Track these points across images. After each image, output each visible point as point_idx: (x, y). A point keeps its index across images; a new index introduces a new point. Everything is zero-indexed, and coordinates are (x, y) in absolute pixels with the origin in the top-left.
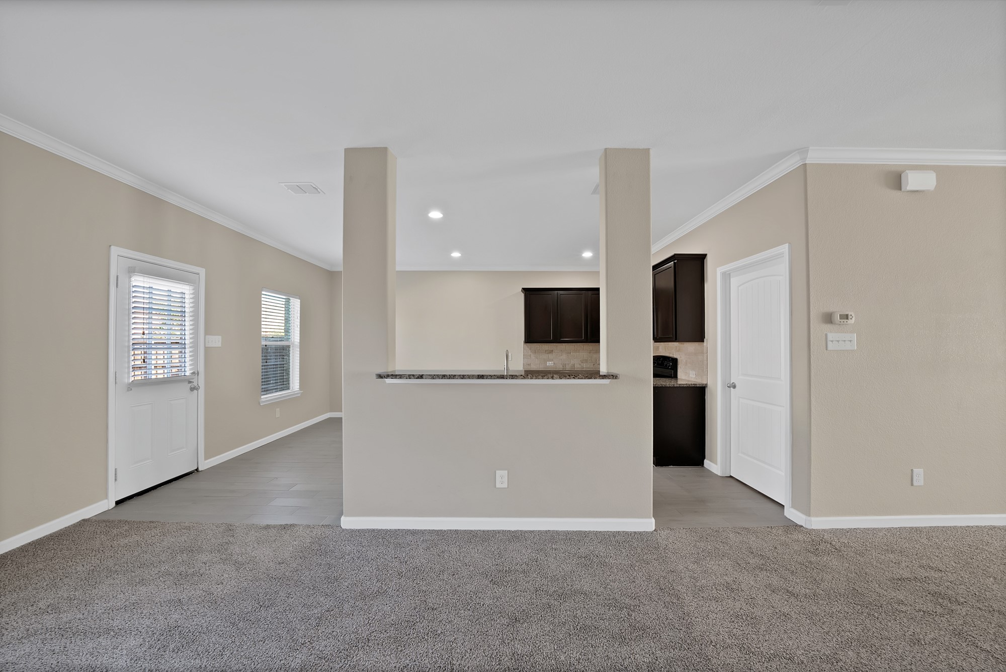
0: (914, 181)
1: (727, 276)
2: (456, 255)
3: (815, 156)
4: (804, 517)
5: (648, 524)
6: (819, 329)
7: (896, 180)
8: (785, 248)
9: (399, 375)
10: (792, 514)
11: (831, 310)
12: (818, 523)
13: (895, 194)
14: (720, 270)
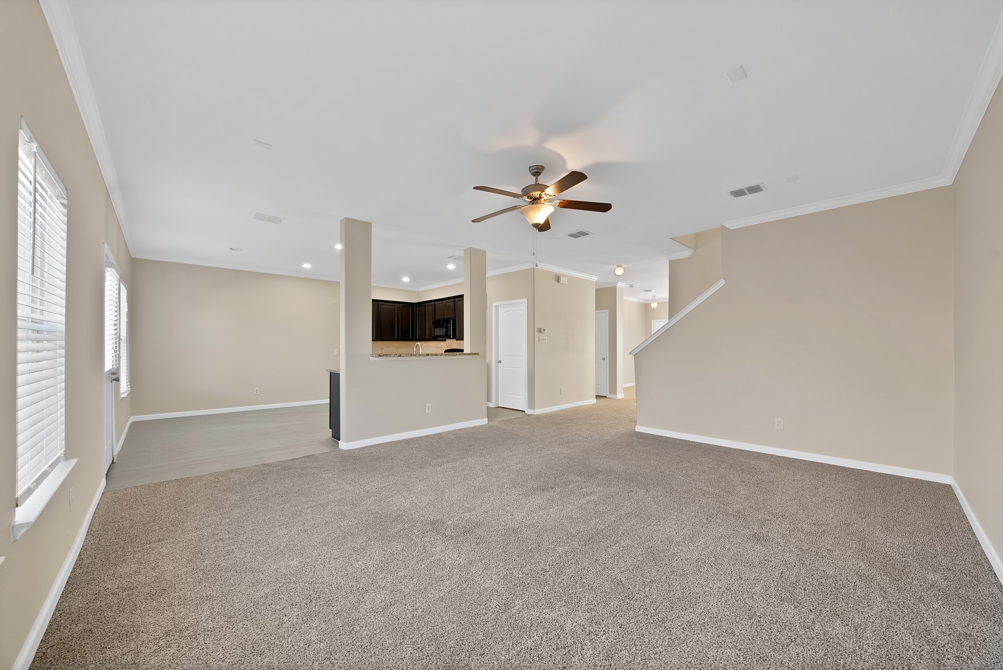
0: (563, 280)
1: (497, 307)
2: (307, 266)
3: (541, 266)
4: (533, 410)
5: (484, 421)
6: (537, 334)
7: (558, 279)
8: (526, 300)
9: (390, 355)
10: (529, 412)
11: (540, 327)
12: (538, 411)
13: (558, 284)
14: (494, 304)
